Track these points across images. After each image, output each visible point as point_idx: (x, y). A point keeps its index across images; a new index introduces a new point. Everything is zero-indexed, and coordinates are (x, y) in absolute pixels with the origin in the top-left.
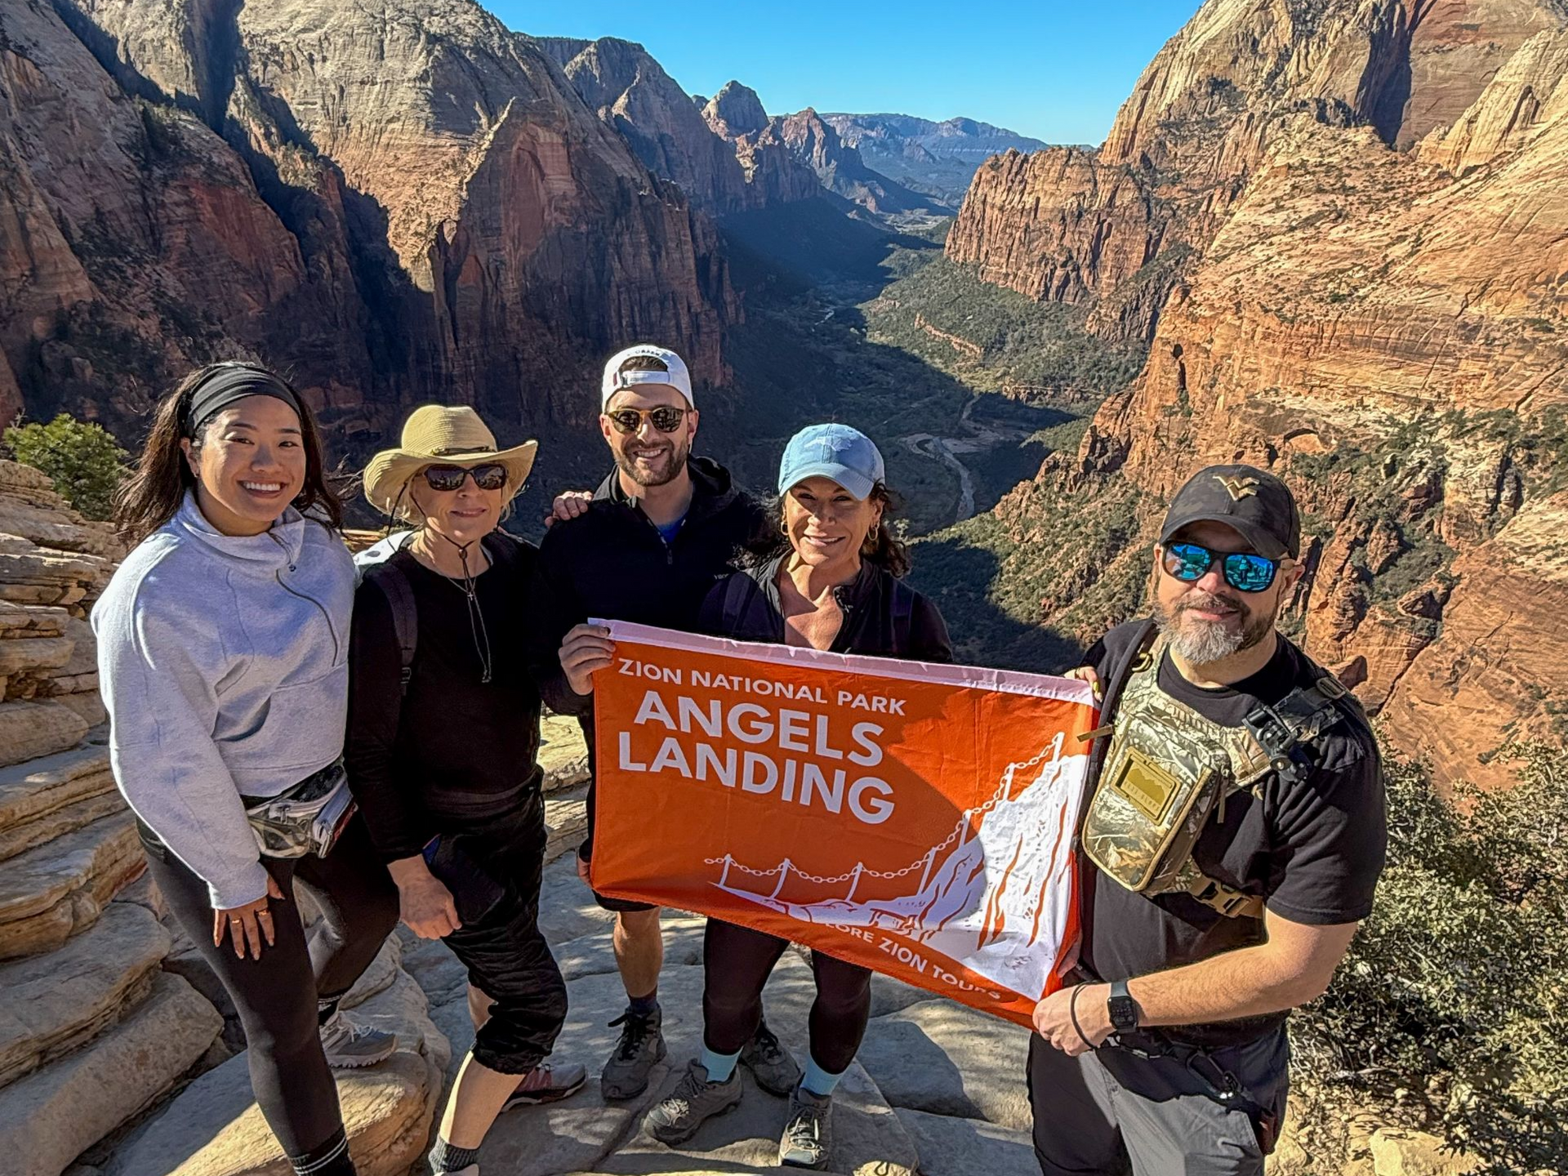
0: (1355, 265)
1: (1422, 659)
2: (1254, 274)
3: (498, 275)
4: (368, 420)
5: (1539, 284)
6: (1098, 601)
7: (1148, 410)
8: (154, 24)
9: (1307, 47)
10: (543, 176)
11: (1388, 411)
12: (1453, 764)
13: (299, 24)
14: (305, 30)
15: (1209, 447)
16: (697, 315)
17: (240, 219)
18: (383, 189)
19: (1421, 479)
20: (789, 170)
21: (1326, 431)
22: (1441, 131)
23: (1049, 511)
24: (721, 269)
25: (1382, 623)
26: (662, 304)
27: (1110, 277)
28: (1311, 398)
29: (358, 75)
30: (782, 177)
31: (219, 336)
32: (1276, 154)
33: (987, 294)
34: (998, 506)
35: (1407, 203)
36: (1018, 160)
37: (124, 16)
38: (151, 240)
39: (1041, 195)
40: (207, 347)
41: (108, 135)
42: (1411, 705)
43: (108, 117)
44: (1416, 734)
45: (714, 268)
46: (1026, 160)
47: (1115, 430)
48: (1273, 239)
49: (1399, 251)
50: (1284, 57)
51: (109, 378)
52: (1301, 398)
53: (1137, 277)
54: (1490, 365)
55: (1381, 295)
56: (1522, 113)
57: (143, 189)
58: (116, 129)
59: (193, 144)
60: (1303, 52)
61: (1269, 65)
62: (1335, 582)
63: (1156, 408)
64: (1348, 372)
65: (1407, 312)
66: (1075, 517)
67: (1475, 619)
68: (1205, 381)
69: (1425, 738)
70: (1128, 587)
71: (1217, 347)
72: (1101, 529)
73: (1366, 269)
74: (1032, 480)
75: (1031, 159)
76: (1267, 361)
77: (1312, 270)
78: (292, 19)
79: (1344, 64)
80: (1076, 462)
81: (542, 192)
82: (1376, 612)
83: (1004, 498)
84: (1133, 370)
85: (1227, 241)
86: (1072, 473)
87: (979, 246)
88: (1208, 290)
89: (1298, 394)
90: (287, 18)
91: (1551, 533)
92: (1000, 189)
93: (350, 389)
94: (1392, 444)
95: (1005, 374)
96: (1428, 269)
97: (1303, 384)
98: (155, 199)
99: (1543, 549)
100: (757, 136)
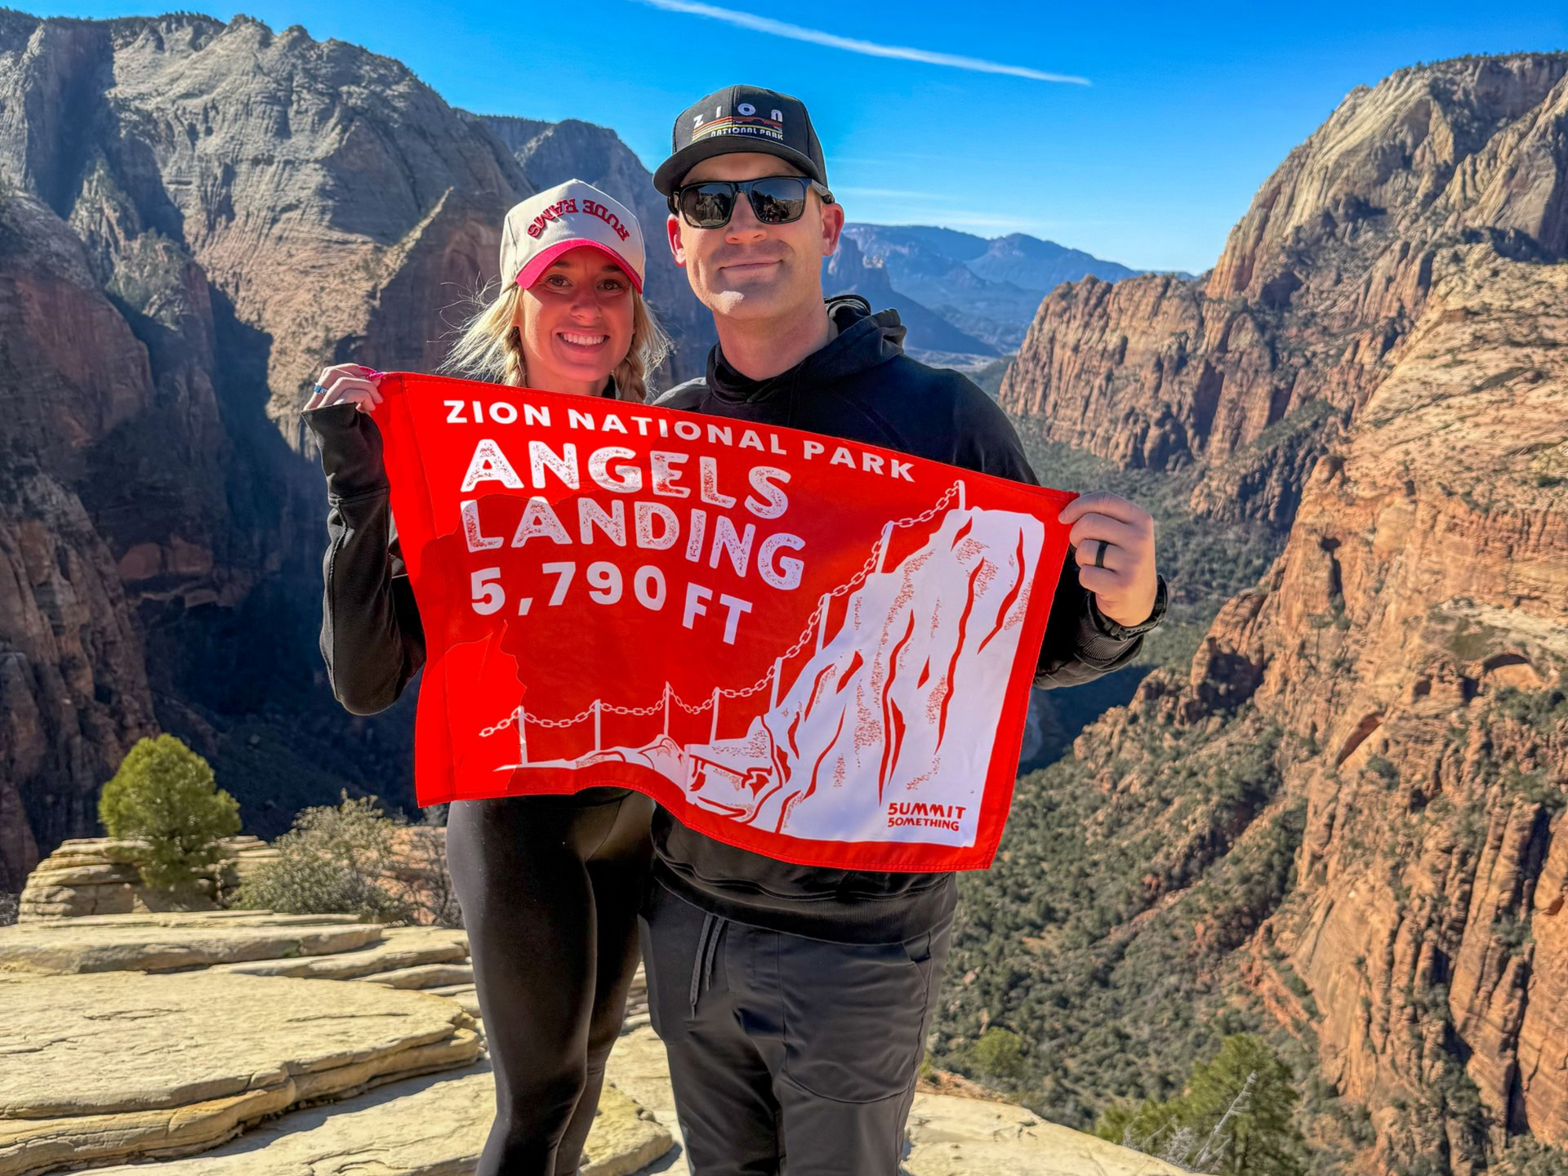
2: (1429, 445)
4: (218, 590)
6: (1227, 881)
7: (1288, 618)
9: (1474, 163)
13: (181, 87)
14: (187, 95)
15: (1378, 673)
17: (76, 323)
18: (268, 292)
21: (1542, 658)
23: (1153, 751)
27: (1222, 441)
28: (1517, 611)
29: (250, 151)
31: (31, 471)
32: (1447, 294)
33: (1056, 455)
34: (1078, 741)
36: (1098, 289)
39: (1129, 334)
40: (14, 486)
46: (1109, 288)
47: (1245, 646)
48: (1451, 401)
50: (1444, 175)
52: (1505, 611)
53: (1262, 440)
59: (28, 228)
60: (1469, 170)
61: (1425, 184)
63: (1300, 617)
66: (1189, 761)
68: (1371, 583)
70: (1270, 866)
71: (1382, 538)
72: (1228, 781)
74: (1126, 704)
75: (1115, 289)
76: (1454, 560)
77: (1507, 442)
78: (173, 81)
79: (1525, 185)
80: (1188, 683)
83: (1087, 729)
85: (1389, 400)
86: (1183, 700)
87: (1045, 396)
88: (1366, 463)
89: (1501, 607)
90: (165, 80)
92: (1075, 324)
93: (198, 547)
97: (1505, 593)
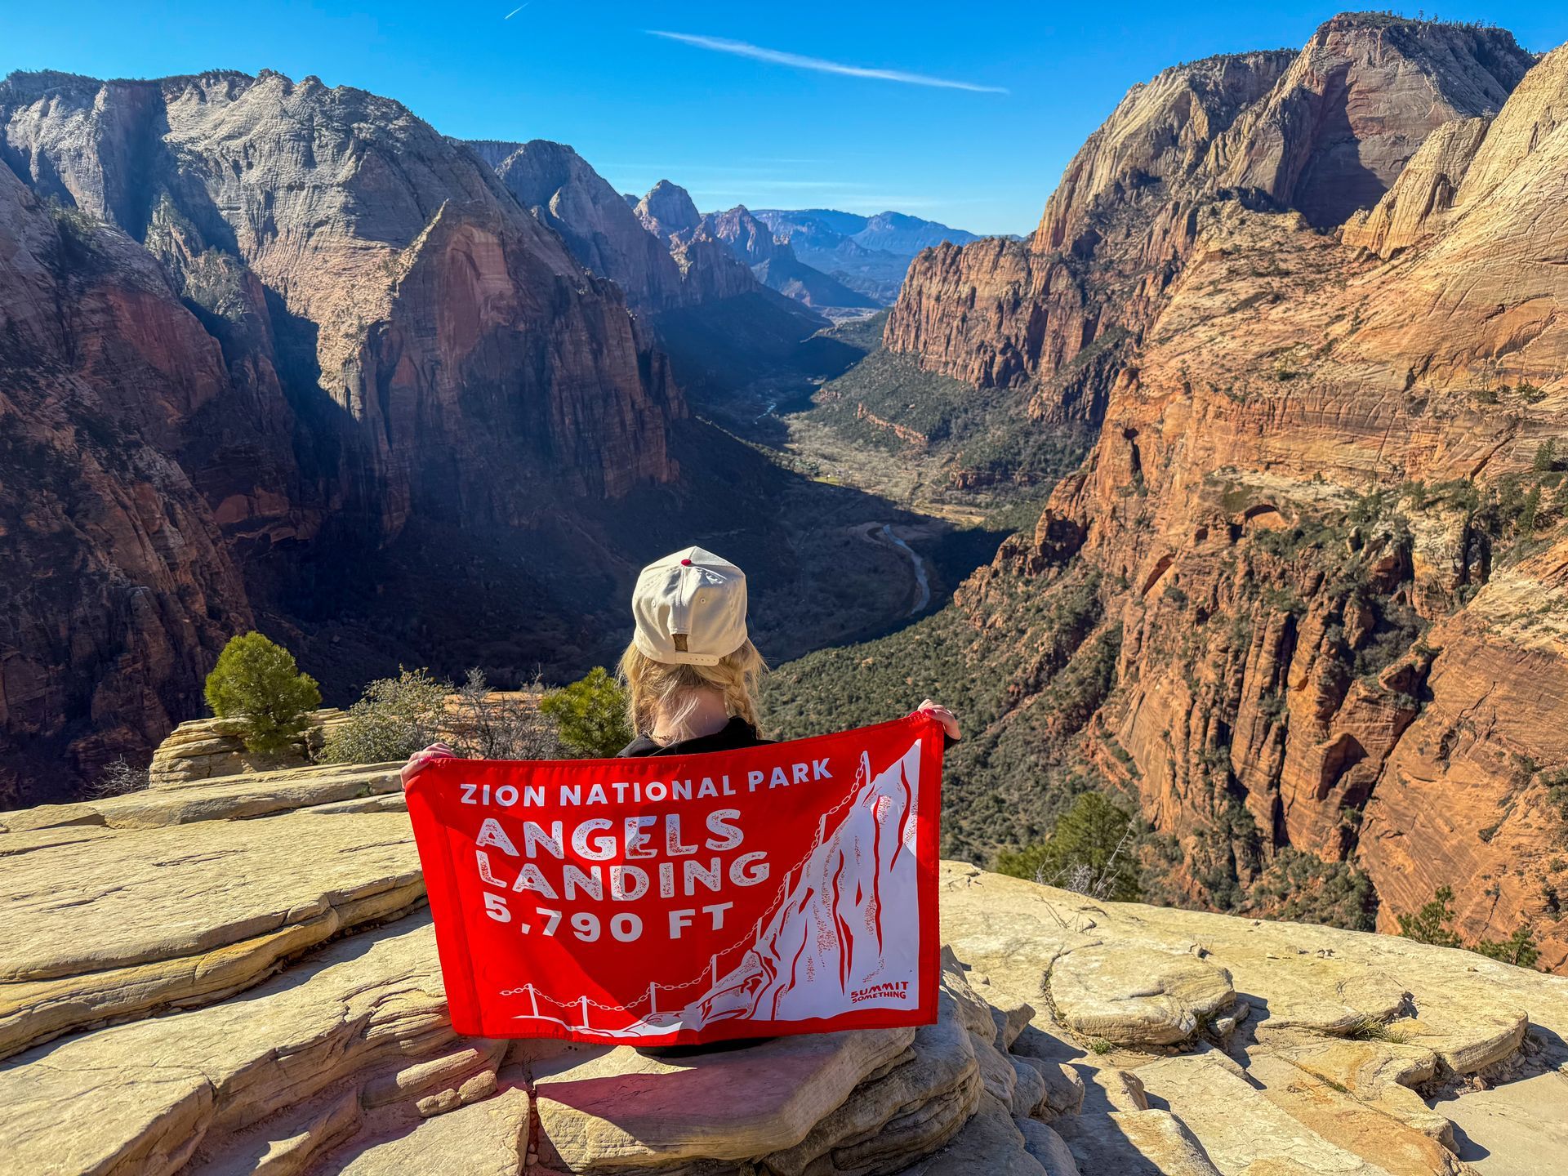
0: (1298, 343)
1: (1410, 734)
2: (1199, 354)
3: (434, 374)
4: (295, 527)
5: (1479, 358)
6: (1068, 685)
7: (1103, 491)
8: (72, 133)
9: (1224, 139)
10: (478, 275)
11: (1346, 484)
12: (1454, 842)
13: (224, 131)
14: (229, 137)
15: (1169, 526)
16: (641, 411)
17: (160, 325)
18: (311, 292)
19: (1388, 551)
20: (724, 267)
21: (1287, 506)
22: (1362, 216)
23: (1010, 595)
24: (662, 366)
25: (1365, 699)
26: (605, 401)
27: (1049, 362)
28: (1267, 473)
29: (284, 180)
30: (717, 273)
31: (138, 445)
32: (1208, 240)
33: (928, 382)
34: (957, 593)
35: (1341, 283)
36: (952, 252)
37: (38, 129)
38: (64, 348)
39: (976, 284)
40: (125, 458)
41: (22, 245)
42: (1404, 783)
43: (22, 227)
44: (1412, 813)
45: (656, 365)
46: (960, 250)
47: (1072, 513)
48: (1215, 321)
49: (1339, 329)
50: (1202, 149)
51: (21, 494)
52: (1259, 474)
53: (1078, 360)
54: (1441, 436)
55: (1325, 371)
56: (1437, 198)
57: (57, 298)
58: (30, 238)
59: (112, 252)
60: (1220, 144)
61: (1188, 157)
62: (1313, 659)
63: (1111, 489)
64: (1302, 447)
65: (1354, 388)
66: (1037, 601)
67: (1459, 691)
68: (1161, 460)
69: (1421, 817)
70: (1098, 671)
71: (1168, 427)
72: (1065, 613)
73: (1309, 347)
74: (989, 563)
75: (964, 251)
76: (1221, 439)
77: (1256, 349)
78: (216, 127)
79: (1262, 154)
80: (1033, 545)
81: (478, 290)
82: (1359, 689)
83: (962, 584)
84: (1079, 452)
85: (1170, 323)
86: (1030, 557)
87: (917, 337)
88: (1155, 371)
89: (1256, 471)
90: (210, 125)
91: (1523, 600)
92: (936, 280)
93: (276, 495)
94: (1356, 518)
95: (951, 460)
96: (1370, 345)
97: (1259, 461)
98: (70, 307)
99: (1517, 617)
100: (691, 233)
